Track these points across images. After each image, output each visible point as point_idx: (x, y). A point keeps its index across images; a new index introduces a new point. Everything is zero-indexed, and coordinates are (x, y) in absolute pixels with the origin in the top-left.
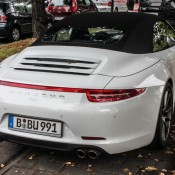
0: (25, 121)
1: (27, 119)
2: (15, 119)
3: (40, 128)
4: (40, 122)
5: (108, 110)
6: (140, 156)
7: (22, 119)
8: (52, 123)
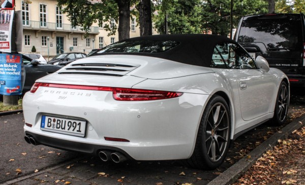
0: (54, 121)
1: (56, 119)
2: (47, 118)
3: (67, 127)
4: (67, 121)
5: (137, 110)
6: (183, 173)
7: (52, 118)
8: (78, 122)
